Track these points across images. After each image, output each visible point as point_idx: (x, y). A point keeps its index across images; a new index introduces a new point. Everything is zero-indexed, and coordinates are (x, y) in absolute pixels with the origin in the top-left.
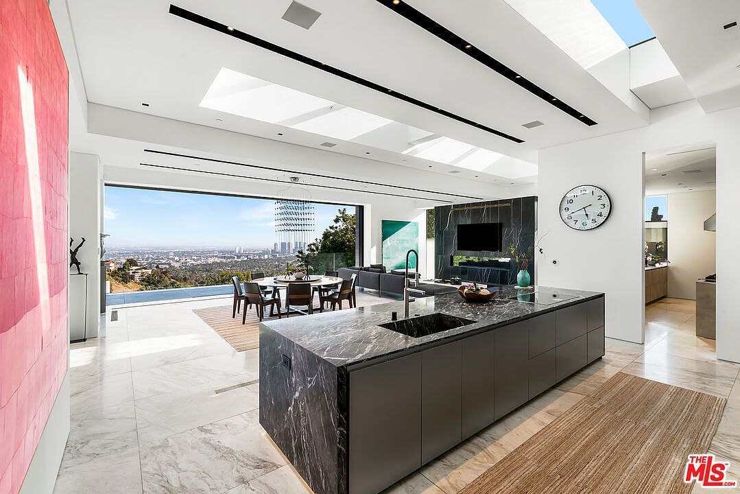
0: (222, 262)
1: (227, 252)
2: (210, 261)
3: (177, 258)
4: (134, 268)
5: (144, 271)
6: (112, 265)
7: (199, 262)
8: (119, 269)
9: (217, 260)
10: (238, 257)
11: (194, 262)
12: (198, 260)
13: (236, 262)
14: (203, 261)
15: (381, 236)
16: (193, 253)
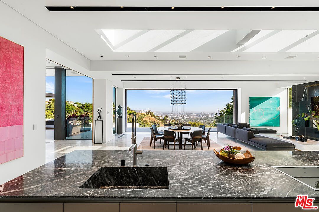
0: (196, 118)
1: (198, 114)
2: (192, 117)
3: (180, 116)
4: (167, 119)
5: (170, 120)
6: (161, 117)
7: (188, 118)
8: (163, 119)
9: (194, 117)
10: (203, 116)
11: (186, 117)
12: (187, 117)
13: (202, 118)
14: (189, 117)
15: (249, 106)
16: (186, 114)
